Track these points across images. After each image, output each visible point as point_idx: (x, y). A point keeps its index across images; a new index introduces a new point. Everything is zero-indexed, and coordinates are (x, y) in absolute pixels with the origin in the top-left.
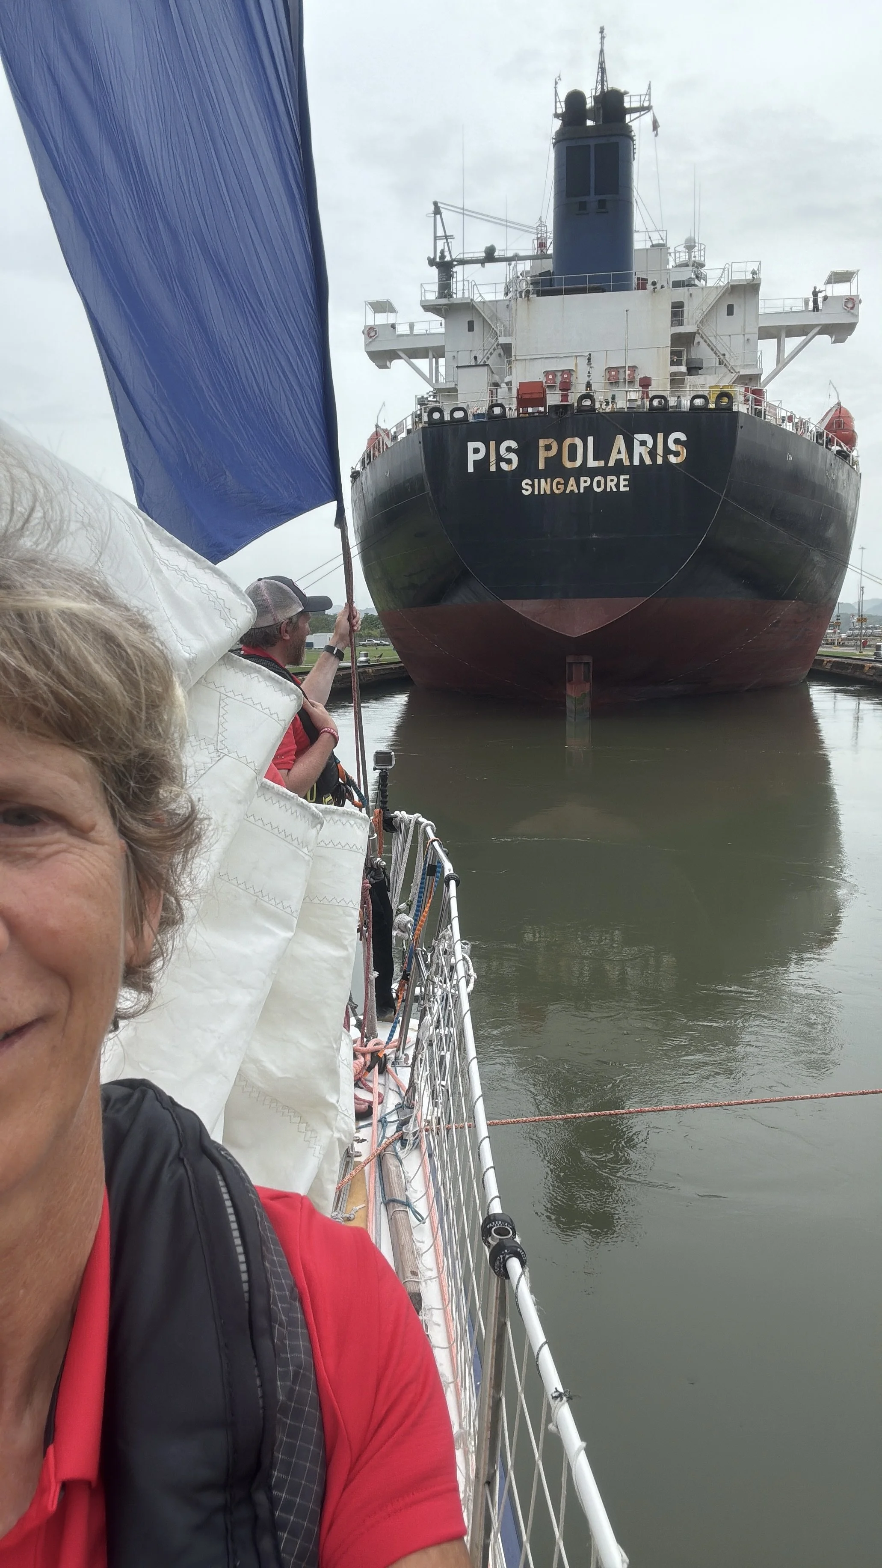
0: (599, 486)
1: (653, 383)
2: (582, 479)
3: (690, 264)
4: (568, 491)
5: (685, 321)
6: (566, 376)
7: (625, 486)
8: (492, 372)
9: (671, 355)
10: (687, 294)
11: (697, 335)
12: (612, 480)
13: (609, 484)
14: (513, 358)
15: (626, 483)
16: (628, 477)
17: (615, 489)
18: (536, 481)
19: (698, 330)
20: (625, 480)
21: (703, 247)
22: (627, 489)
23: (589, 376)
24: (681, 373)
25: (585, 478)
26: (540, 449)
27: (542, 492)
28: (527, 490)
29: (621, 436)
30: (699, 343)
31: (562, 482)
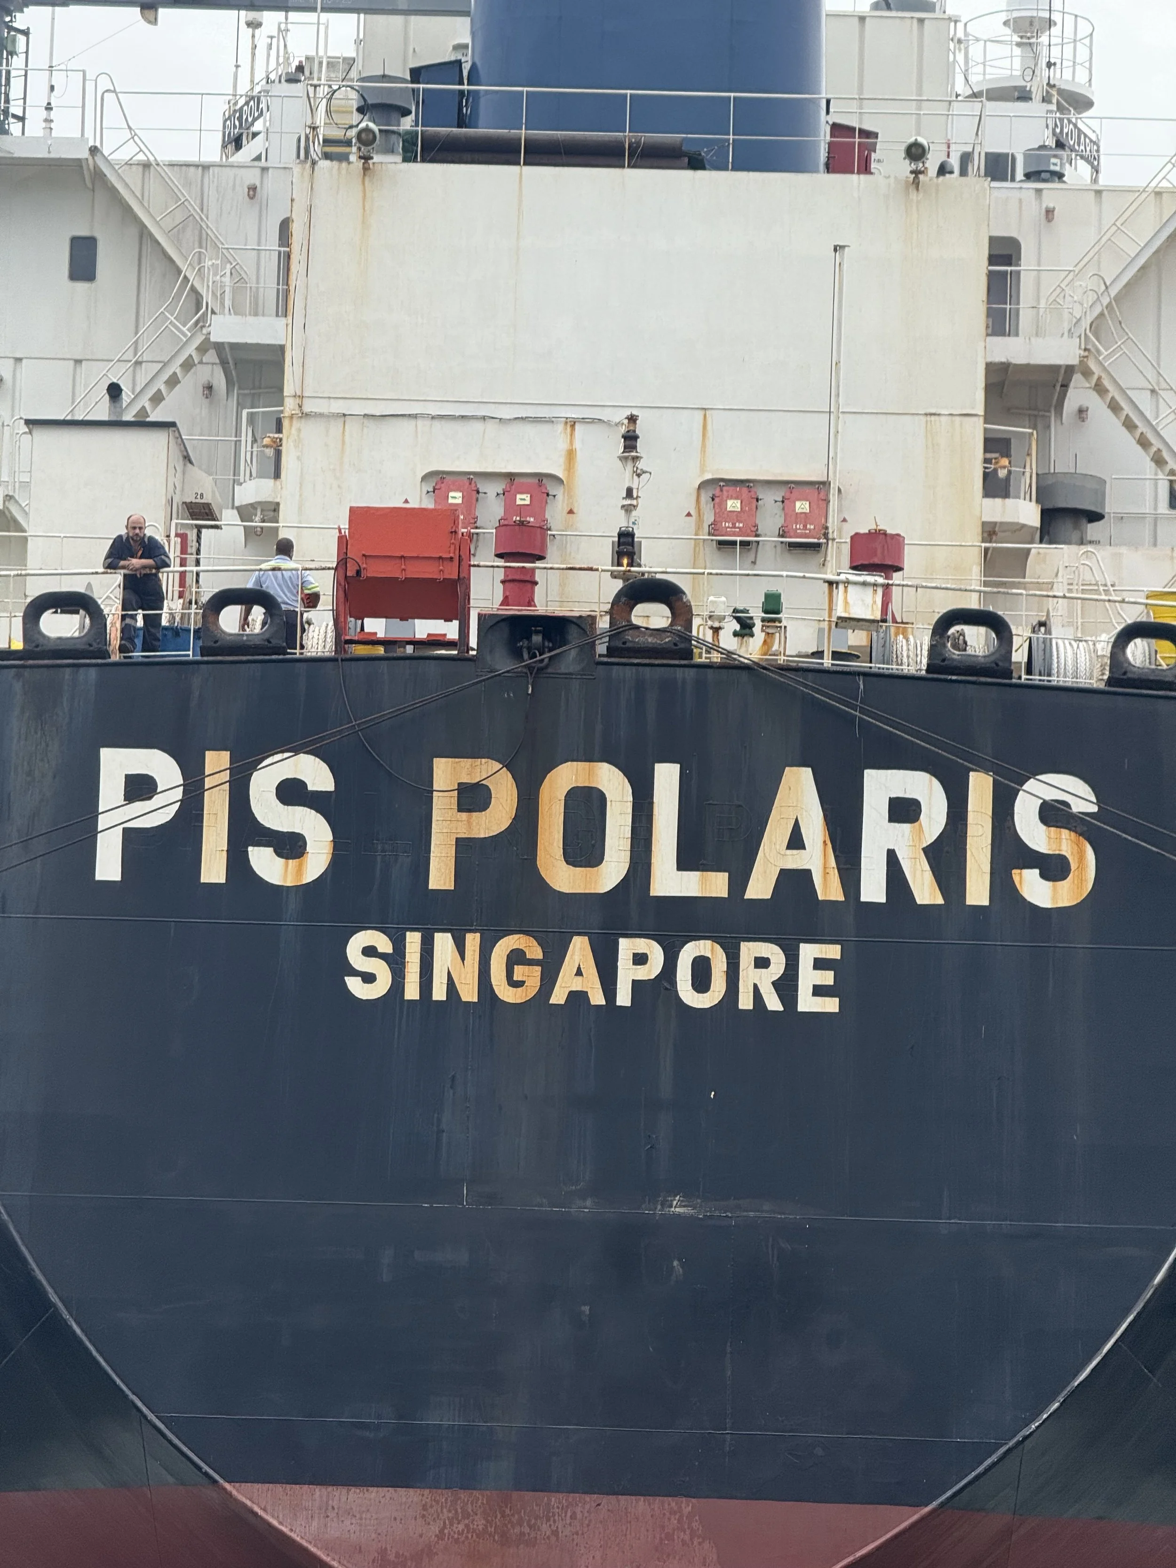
0: (701, 981)
1: (911, 559)
2: (626, 947)
3: (1037, 96)
4: (558, 997)
5: (1025, 318)
6: (523, 499)
7: (819, 991)
8: (187, 458)
9: (986, 450)
10: (1033, 210)
11: (1077, 379)
12: (762, 963)
13: (749, 976)
14: (289, 406)
15: (827, 978)
16: (833, 952)
17: (773, 1003)
18: (413, 940)
19: (1083, 360)
20: (820, 964)
21: (1084, 29)
22: (831, 1005)
23: (628, 509)
24: (1017, 530)
25: (643, 945)
26: (438, 802)
27: (439, 993)
28: (369, 978)
29: (805, 775)
30: (1082, 412)
31: (535, 951)
